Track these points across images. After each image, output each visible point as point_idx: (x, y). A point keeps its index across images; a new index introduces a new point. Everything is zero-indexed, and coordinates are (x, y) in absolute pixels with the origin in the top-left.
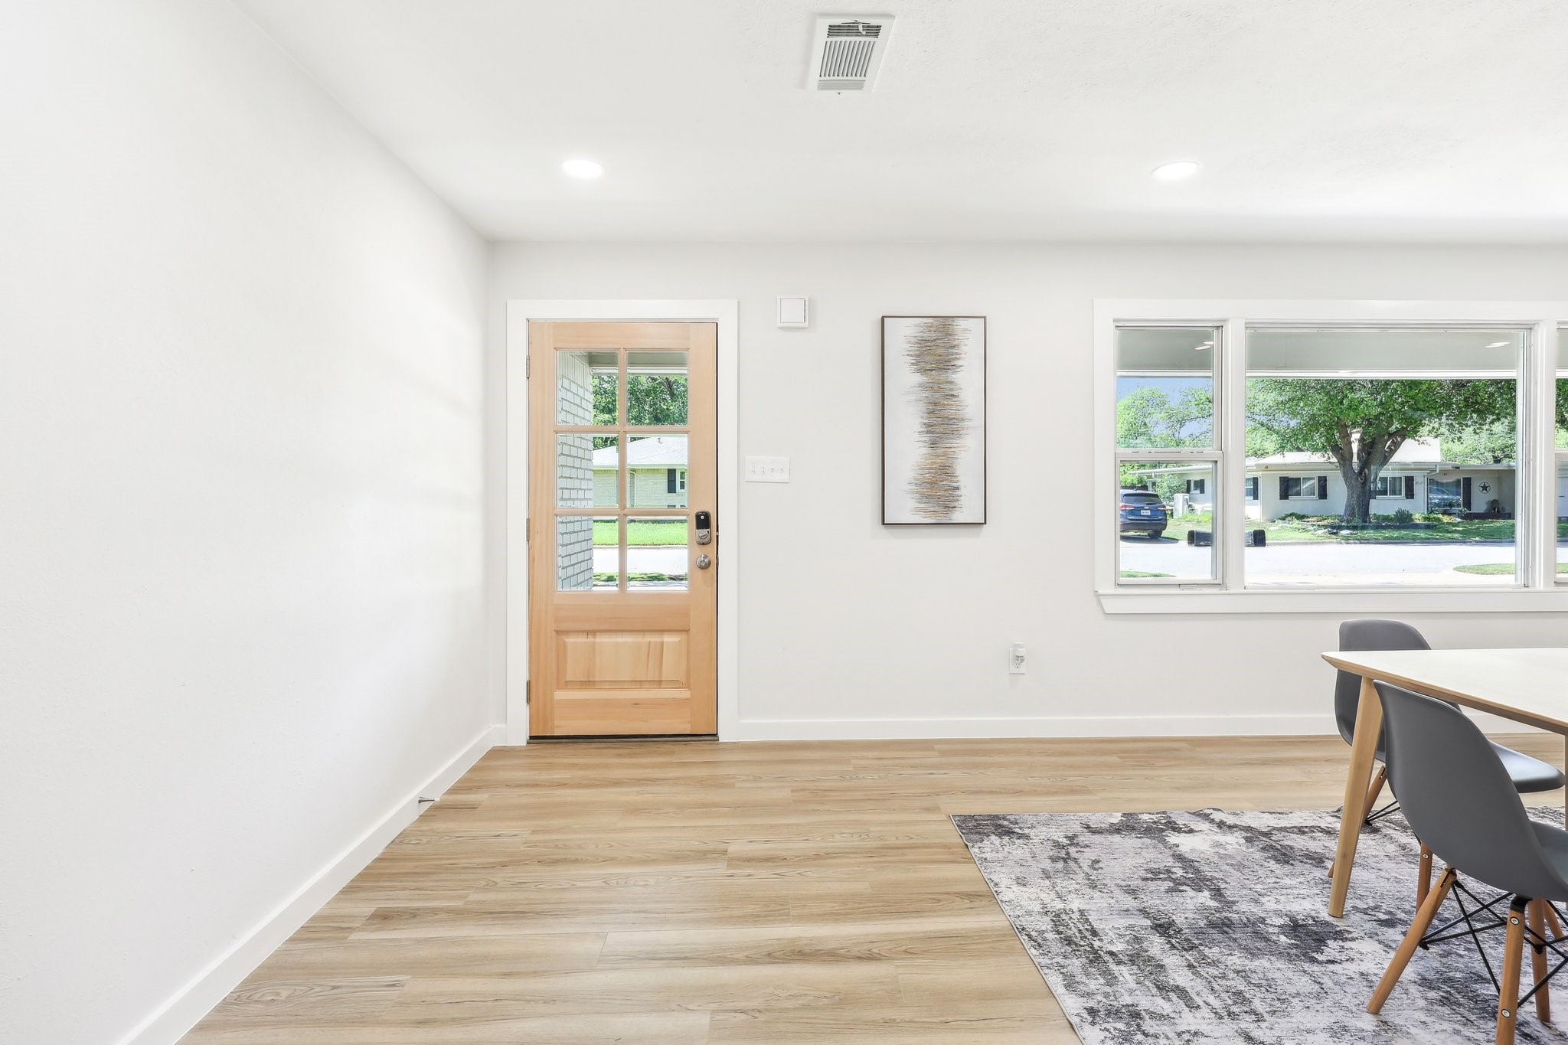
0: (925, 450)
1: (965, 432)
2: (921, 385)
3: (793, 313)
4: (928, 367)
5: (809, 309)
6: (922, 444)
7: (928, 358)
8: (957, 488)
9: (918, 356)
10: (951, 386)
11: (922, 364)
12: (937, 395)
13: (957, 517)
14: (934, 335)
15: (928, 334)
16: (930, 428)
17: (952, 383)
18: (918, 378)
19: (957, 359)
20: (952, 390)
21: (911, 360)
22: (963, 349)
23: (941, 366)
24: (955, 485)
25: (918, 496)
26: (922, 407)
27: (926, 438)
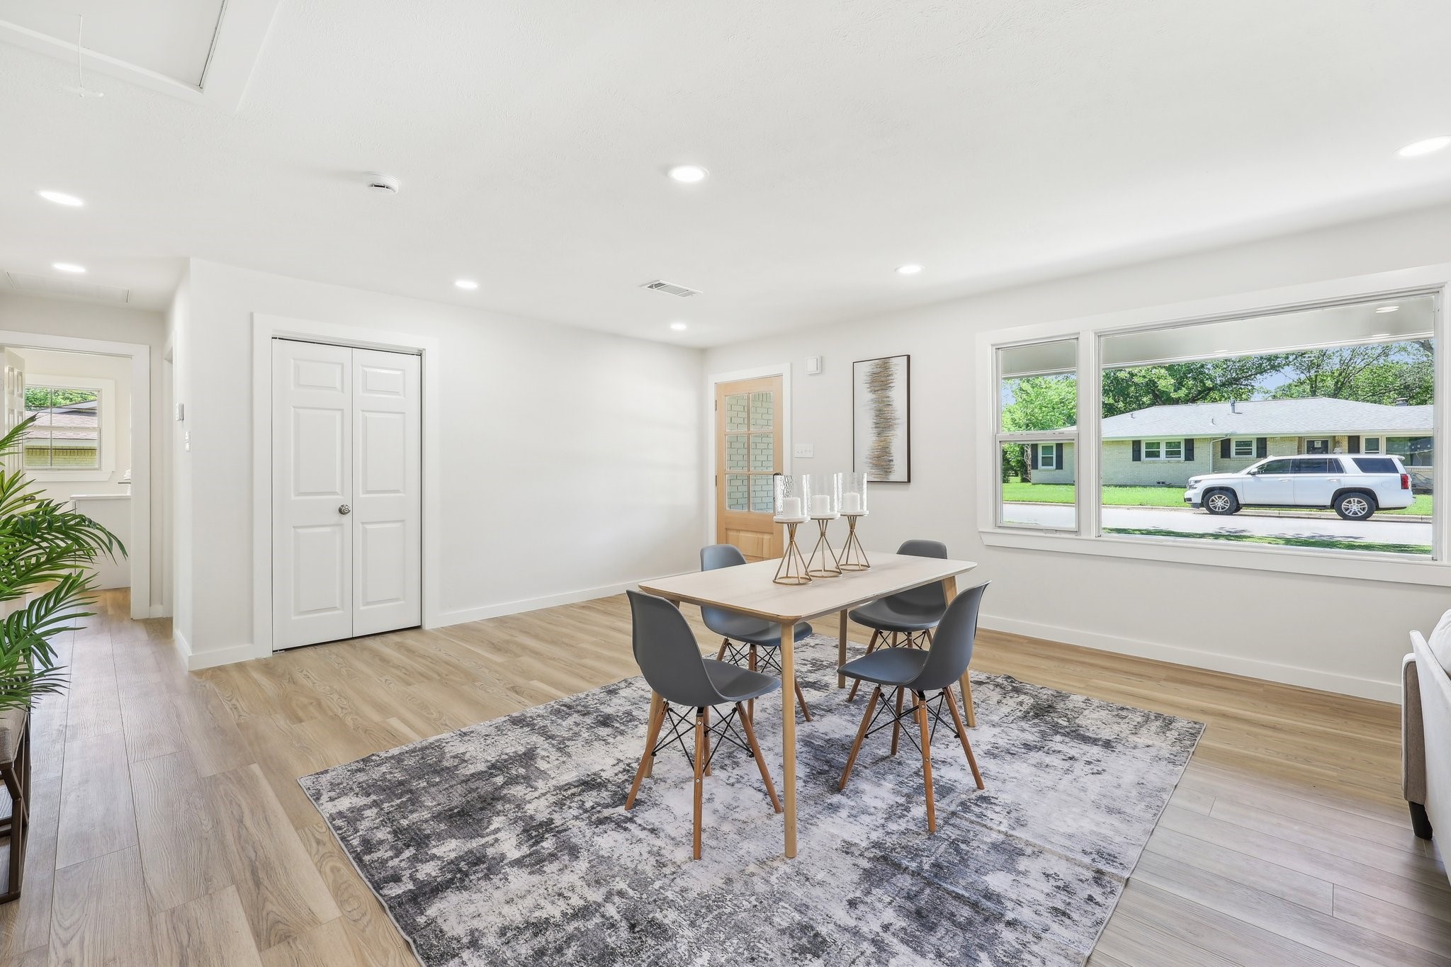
0: (874, 438)
1: (895, 426)
2: (872, 400)
3: (812, 365)
4: (876, 389)
5: (821, 363)
6: (873, 435)
7: (876, 384)
8: (892, 461)
9: (870, 383)
10: (888, 399)
11: (873, 388)
12: (881, 405)
13: (892, 478)
14: (879, 370)
15: (876, 370)
16: (877, 425)
17: (888, 397)
18: (872, 396)
19: (892, 382)
20: (889, 401)
21: (868, 385)
22: (895, 376)
23: (883, 387)
24: (890, 458)
25: (871, 465)
26: (873, 413)
27: (875, 431)
